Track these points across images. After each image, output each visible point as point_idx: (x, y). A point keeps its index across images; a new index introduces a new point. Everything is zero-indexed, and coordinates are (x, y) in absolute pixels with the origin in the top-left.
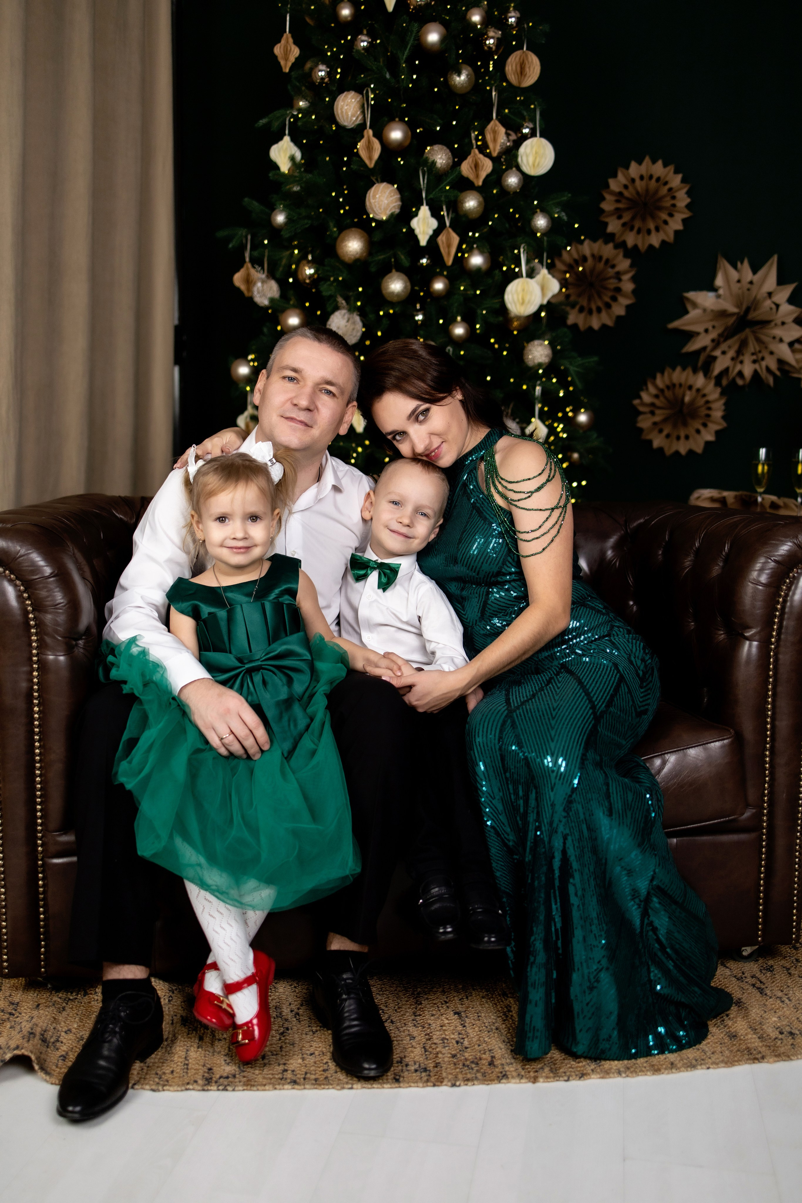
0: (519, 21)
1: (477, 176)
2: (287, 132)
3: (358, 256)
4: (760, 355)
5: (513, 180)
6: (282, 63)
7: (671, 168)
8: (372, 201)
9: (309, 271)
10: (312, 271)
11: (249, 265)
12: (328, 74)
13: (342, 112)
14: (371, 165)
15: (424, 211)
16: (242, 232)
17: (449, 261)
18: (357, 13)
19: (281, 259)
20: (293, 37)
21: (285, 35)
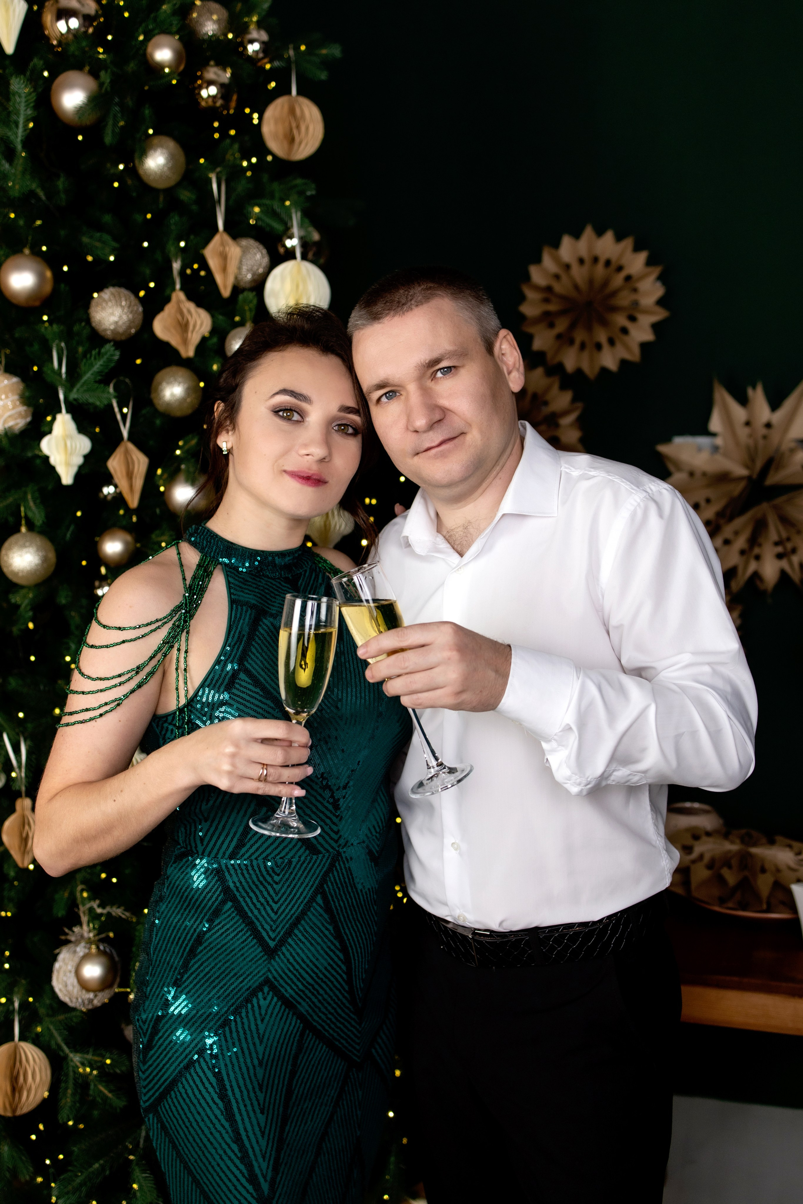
0: (271, 46)
1: (185, 341)
4: (789, 546)
7: (628, 243)
15: (64, 422)
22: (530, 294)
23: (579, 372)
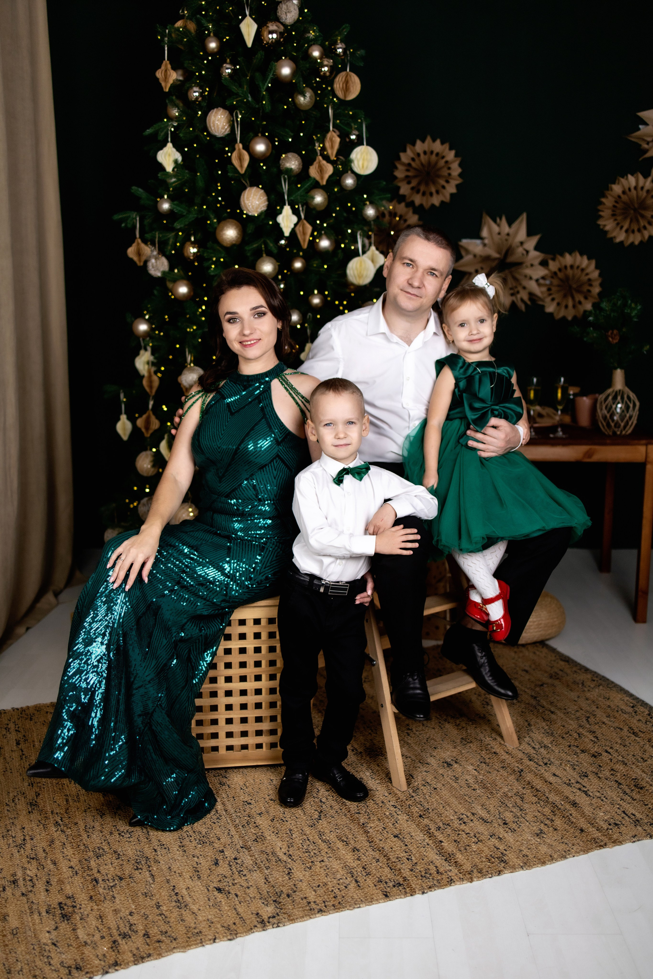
0: (345, 51)
1: (322, 178)
2: (169, 140)
3: (234, 242)
4: (516, 290)
5: (349, 181)
6: (163, 84)
7: (447, 146)
8: (247, 202)
9: (193, 250)
10: (195, 250)
11: (139, 241)
12: (201, 94)
13: (214, 126)
14: (242, 171)
15: (287, 209)
16: (134, 215)
17: (305, 246)
18: (222, 46)
19: (169, 239)
20: (171, 63)
21: (164, 62)
22: (400, 167)
23: (421, 206)
